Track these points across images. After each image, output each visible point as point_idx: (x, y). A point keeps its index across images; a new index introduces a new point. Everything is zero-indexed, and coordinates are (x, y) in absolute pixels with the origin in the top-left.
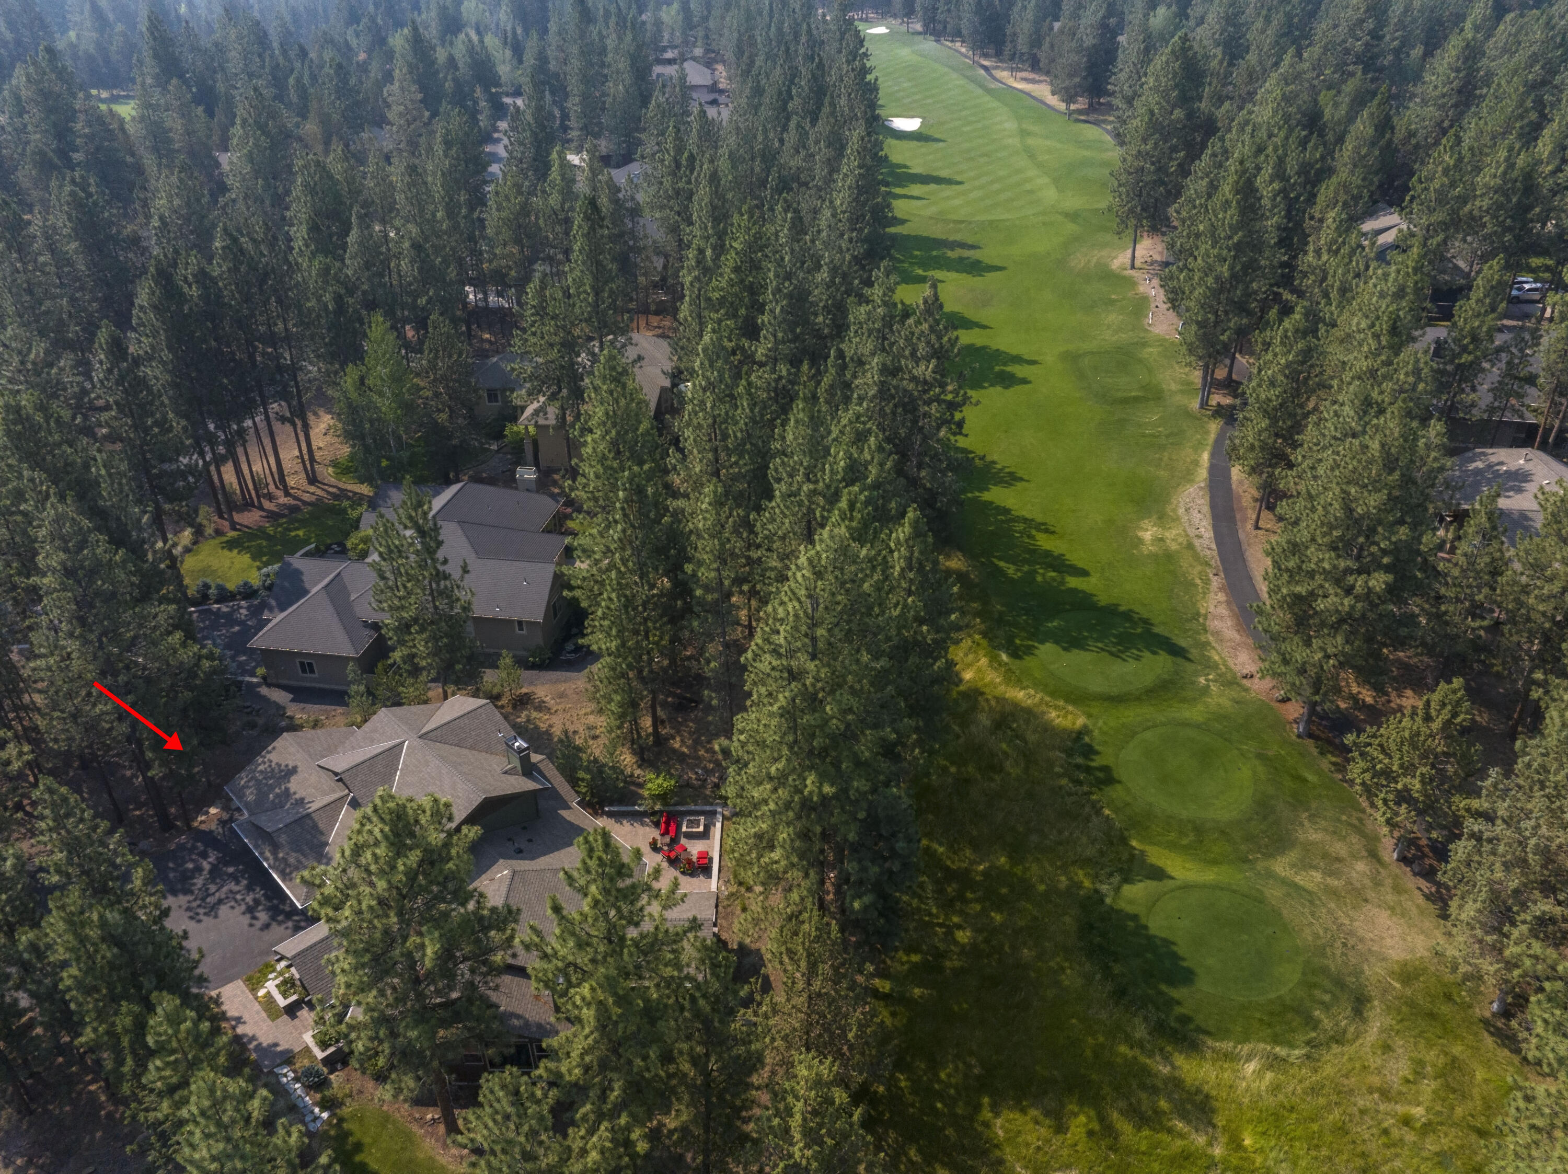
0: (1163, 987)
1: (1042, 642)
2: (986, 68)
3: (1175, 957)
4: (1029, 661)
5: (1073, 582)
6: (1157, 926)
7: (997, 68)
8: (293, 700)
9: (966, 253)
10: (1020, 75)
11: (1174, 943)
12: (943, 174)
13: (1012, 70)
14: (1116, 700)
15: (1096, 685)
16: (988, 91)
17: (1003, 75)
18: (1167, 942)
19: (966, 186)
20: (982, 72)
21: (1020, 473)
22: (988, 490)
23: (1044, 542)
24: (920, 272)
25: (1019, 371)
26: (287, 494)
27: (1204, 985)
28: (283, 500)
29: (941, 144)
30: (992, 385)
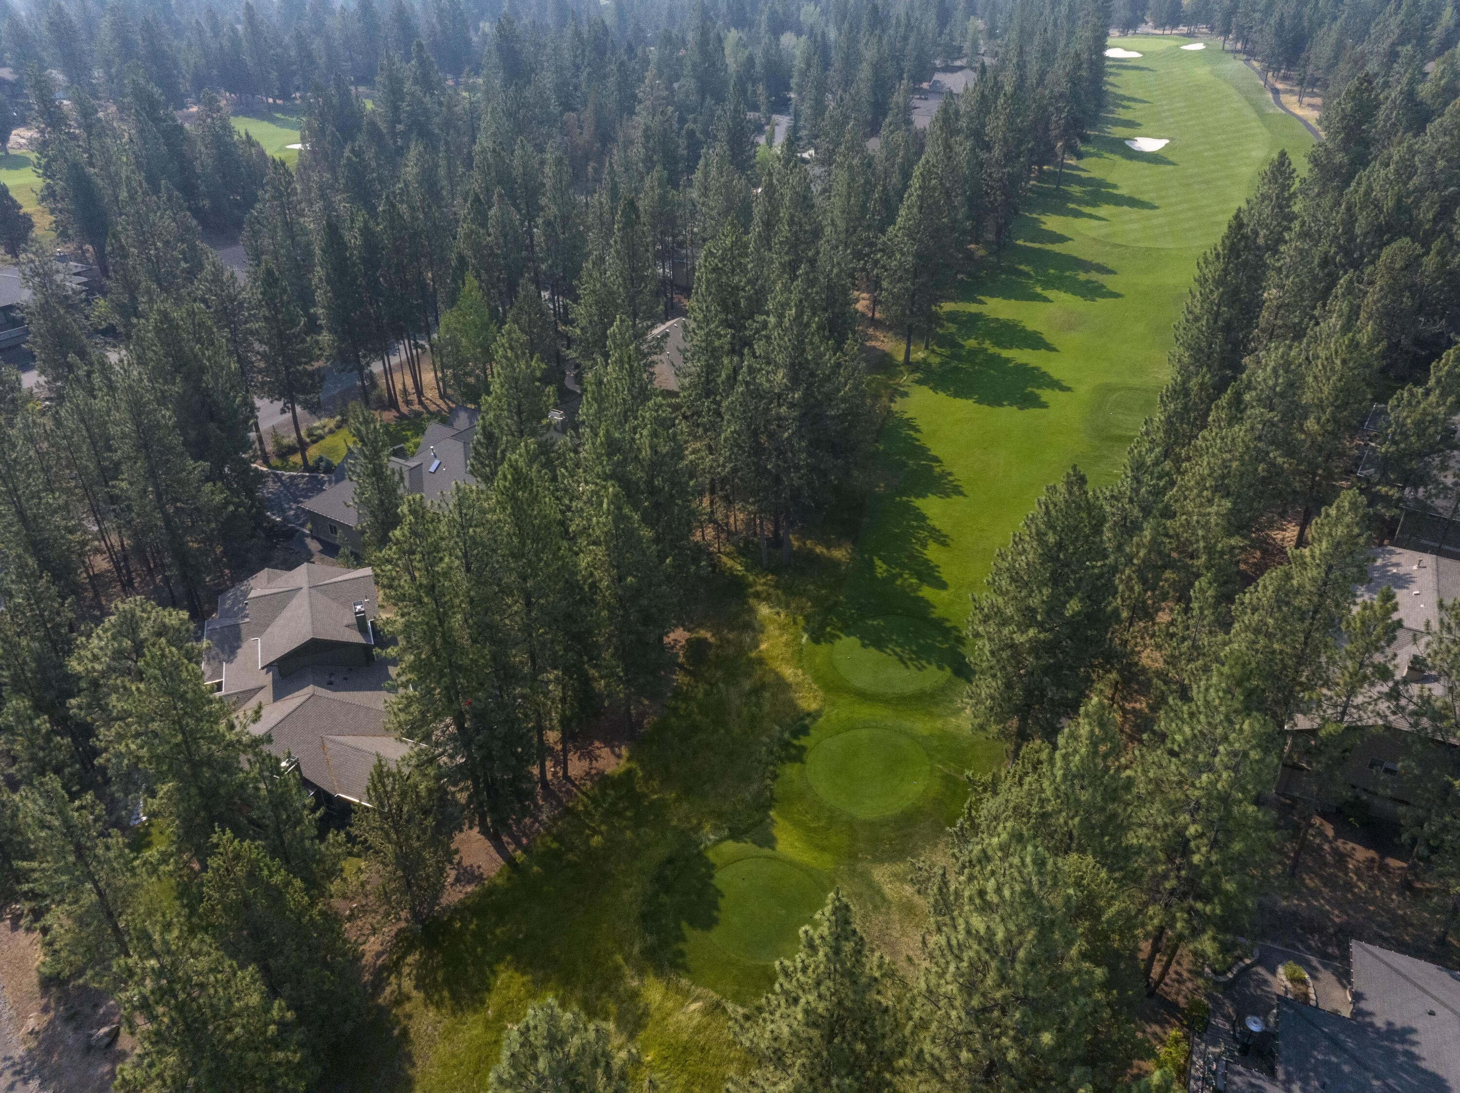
0: (684, 924)
1: (848, 635)
2: (1276, 92)
3: (715, 906)
4: (823, 648)
5: (927, 592)
6: (720, 879)
7: (1286, 92)
8: (321, 552)
9: (1094, 276)
10: (1306, 100)
11: (722, 896)
12: (1145, 198)
13: (1301, 95)
14: (864, 696)
15: (862, 680)
16: (1261, 114)
17: (1291, 101)
18: (719, 894)
19: (1157, 212)
20: (1270, 95)
21: (966, 489)
22: (924, 497)
23: (933, 553)
24: (1039, 290)
25: (1046, 394)
26: (421, 403)
27: (715, 935)
28: (416, 407)
29: (1170, 168)
30: (1011, 405)
